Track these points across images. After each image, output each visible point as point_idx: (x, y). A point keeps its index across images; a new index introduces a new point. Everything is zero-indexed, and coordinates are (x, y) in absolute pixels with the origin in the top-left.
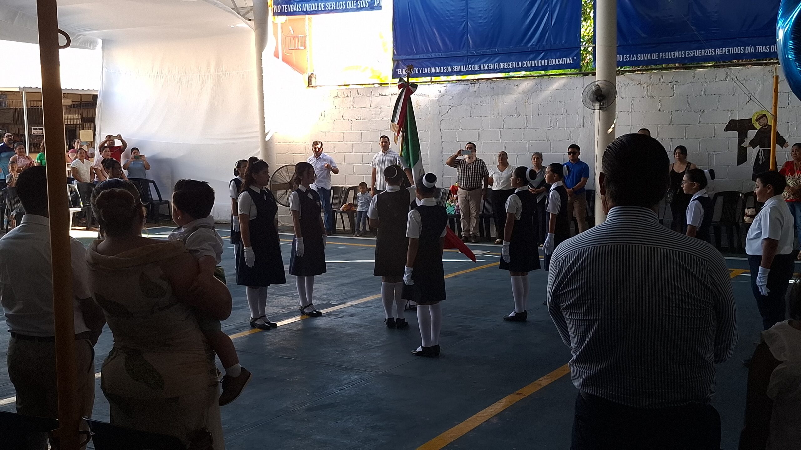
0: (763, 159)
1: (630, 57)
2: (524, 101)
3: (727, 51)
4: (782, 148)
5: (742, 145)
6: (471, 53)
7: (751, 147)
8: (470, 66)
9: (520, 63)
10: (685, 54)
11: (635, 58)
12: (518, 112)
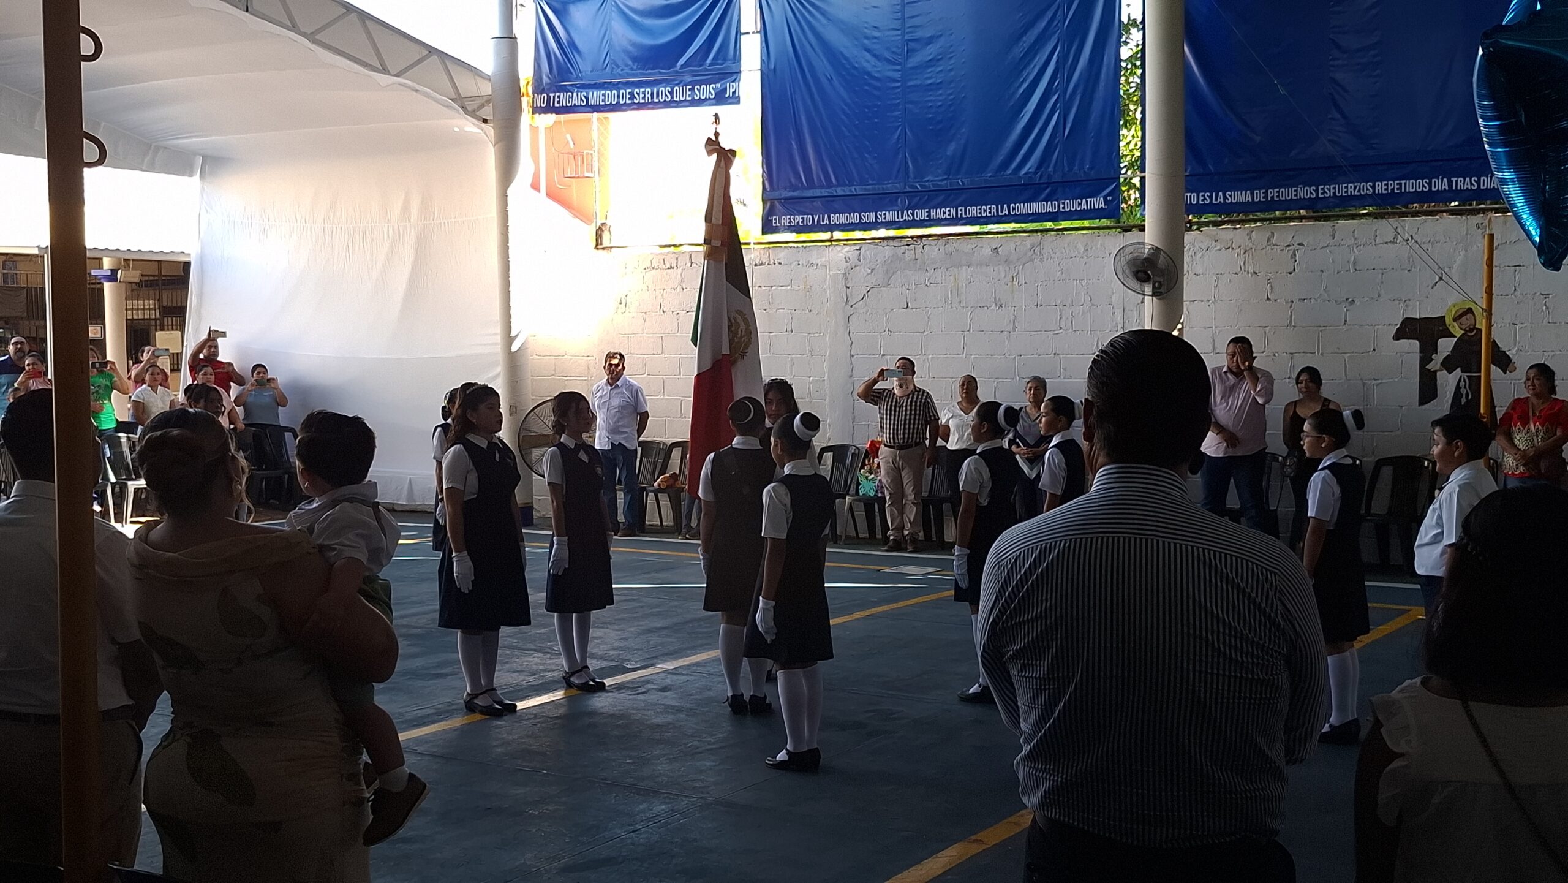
0: (1467, 394)
1: (1211, 197)
2: (1009, 278)
3: (1396, 187)
4: (1505, 373)
5: (1427, 367)
6: (911, 187)
7: (1445, 371)
8: (910, 211)
9: (1005, 206)
10: (1317, 191)
11: (1221, 199)
12: (997, 299)
